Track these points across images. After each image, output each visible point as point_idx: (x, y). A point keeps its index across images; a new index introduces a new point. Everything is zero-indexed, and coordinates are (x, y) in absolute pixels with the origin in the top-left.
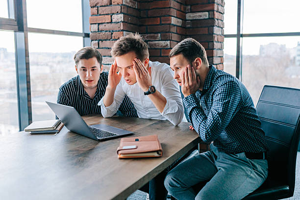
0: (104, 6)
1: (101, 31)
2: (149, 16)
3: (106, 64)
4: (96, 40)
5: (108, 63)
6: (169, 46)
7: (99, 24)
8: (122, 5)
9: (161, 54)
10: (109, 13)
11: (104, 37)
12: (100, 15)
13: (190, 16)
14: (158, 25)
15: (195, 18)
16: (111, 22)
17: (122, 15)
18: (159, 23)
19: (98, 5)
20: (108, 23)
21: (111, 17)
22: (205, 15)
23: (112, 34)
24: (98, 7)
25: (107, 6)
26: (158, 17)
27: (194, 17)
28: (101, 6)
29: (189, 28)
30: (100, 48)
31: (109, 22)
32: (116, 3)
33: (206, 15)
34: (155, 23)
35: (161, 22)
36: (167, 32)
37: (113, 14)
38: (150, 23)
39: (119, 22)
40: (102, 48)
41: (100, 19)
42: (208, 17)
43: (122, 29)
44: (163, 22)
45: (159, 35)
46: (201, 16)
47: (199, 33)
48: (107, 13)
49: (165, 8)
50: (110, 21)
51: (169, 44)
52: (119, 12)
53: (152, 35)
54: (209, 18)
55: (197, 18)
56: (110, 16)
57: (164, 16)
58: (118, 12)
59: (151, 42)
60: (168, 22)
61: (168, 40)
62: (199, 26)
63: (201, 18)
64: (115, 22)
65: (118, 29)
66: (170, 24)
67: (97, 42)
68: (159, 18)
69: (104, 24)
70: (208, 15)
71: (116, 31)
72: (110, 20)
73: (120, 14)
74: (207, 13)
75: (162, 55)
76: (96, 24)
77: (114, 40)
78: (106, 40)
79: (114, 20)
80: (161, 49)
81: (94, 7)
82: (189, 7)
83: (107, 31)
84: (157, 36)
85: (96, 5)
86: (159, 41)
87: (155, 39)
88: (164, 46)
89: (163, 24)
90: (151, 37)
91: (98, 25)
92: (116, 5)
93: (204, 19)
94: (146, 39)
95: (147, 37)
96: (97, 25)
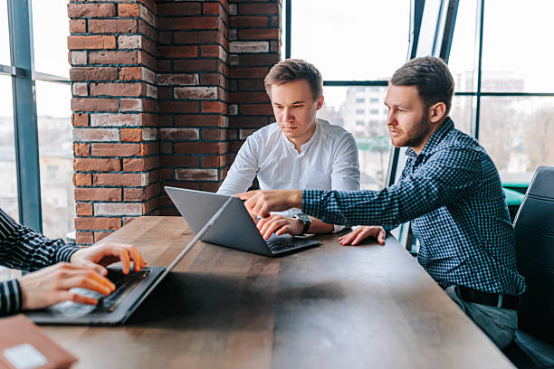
0: (102, 18)
1: (94, 65)
2: (176, 42)
3: (105, 127)
4: (83, 82)
5: (109, 125)
6: (216, 95)
7: (89, 51)
8: (139, 18)
9: (200, 110)
10: (113, 31)
11: (101, 75)
12: (92, 34)
13: (236, 47)
14: (194, 59)
15: (245, 51)
16: (116, 49)
17: (140, 37)
18: (195, 56)
19: (87, 16)
20: (109, 50)
21: (117, 38)
22: (263, 47)
23: (119, 71)
24: (87, 20)
25: (108, 18)
26: (195, 44)
27: (244, 48)
28: (93, 18)
29: (235, 66)
30: (93, 97)
31: (111, 48)
32: (126, 14)
33: (265, 47)
34: (188, 55)
35: (199, 52)
36: (211, 72)
37: (121, 33)
38: (178, 56)
39: (132, 50)
40: (97, 97)
41: (92, 42)
42: (267, 50)
43: (140, 61)
44: (203, 55)
45: (197, 76)
46: (255, 48)
47: (253, 76)
48: (107, 31)
49: (207, 30)
50: (114, 46)
51: (215, 92)
52: (134, 31)
53: (183, 75)
54: (270, 52)
55: (250, 51)
56: (113, 37)
57: (206, 44)
58: (130, 31)
59: (180, 89)
60: (214, 55)
61: (213, 86)
62: (253, 64)
63: (257, 51)
64: (124, 50)
65: (131, 63)
66: (217, 58)
67: (85, 84)
68: (196, 47)
69: (100, 53)
70: (268, 47)
71: (127, 66)
72: (114, 44)
73: (134, 34)
74: (267, 44)
75: (203, 111)
76: (82, 50)
77: (123, 82)
78: (105, 82)
79: (121, 46)
80: (200, 101)
81: (77, 18)
82: (235, 32)
83: (107, 65)
84: (193, 78)
85: (82, 16)
86: (196, 86)
87: (188, 82)
88: (206, 97)
89: (202, 58)
90: (181, 79)
91: (88, 54)
92: (126, 18)
93: (262, 53)
94: (171, 82)
95: (173, 79)
96: (85, 53)
